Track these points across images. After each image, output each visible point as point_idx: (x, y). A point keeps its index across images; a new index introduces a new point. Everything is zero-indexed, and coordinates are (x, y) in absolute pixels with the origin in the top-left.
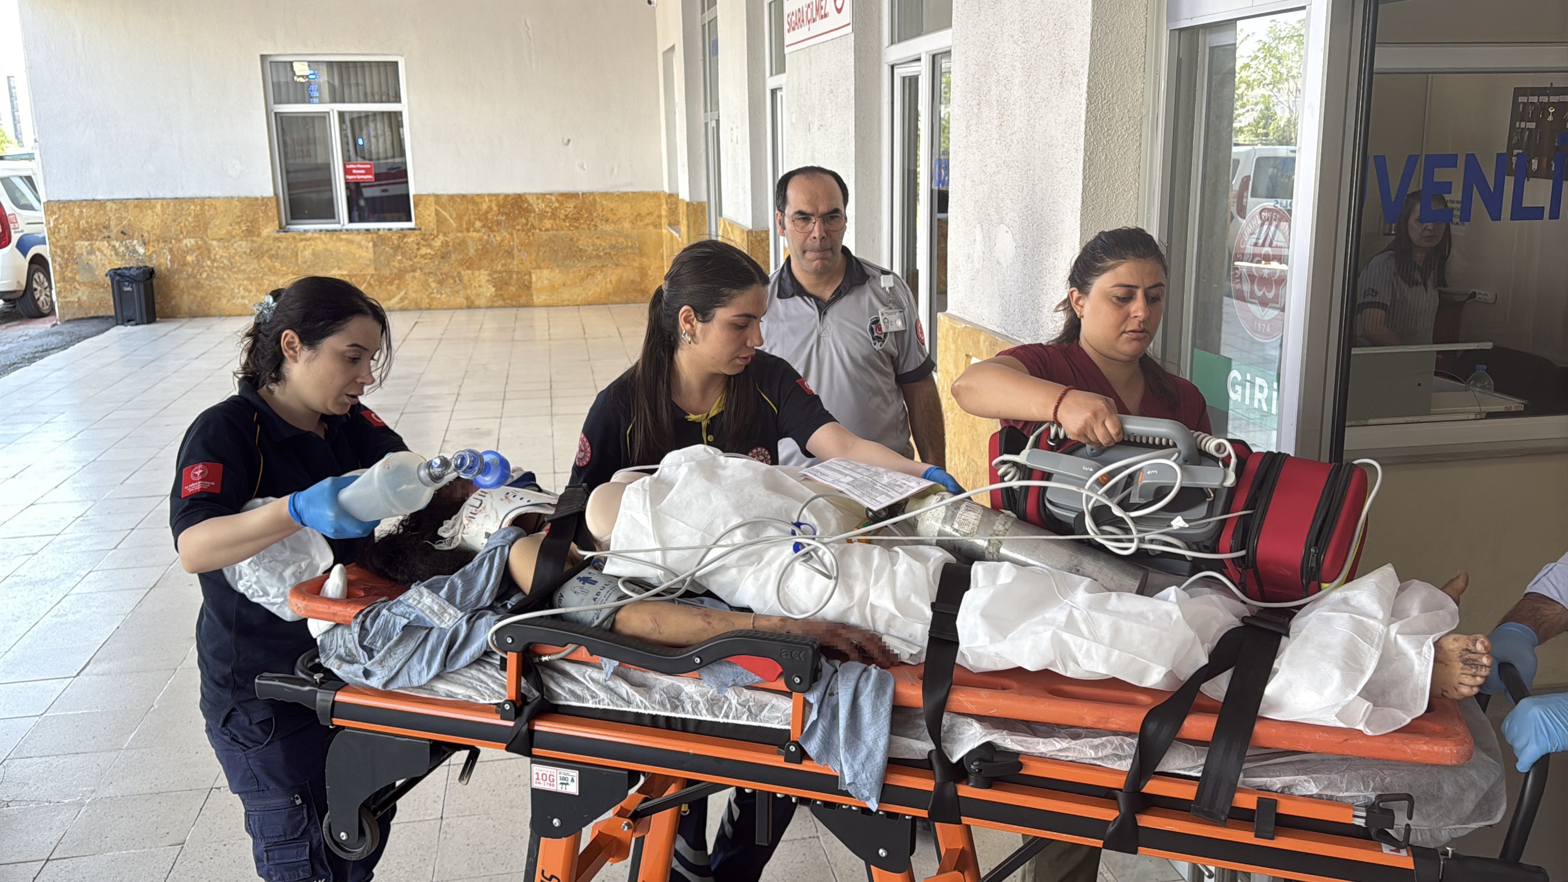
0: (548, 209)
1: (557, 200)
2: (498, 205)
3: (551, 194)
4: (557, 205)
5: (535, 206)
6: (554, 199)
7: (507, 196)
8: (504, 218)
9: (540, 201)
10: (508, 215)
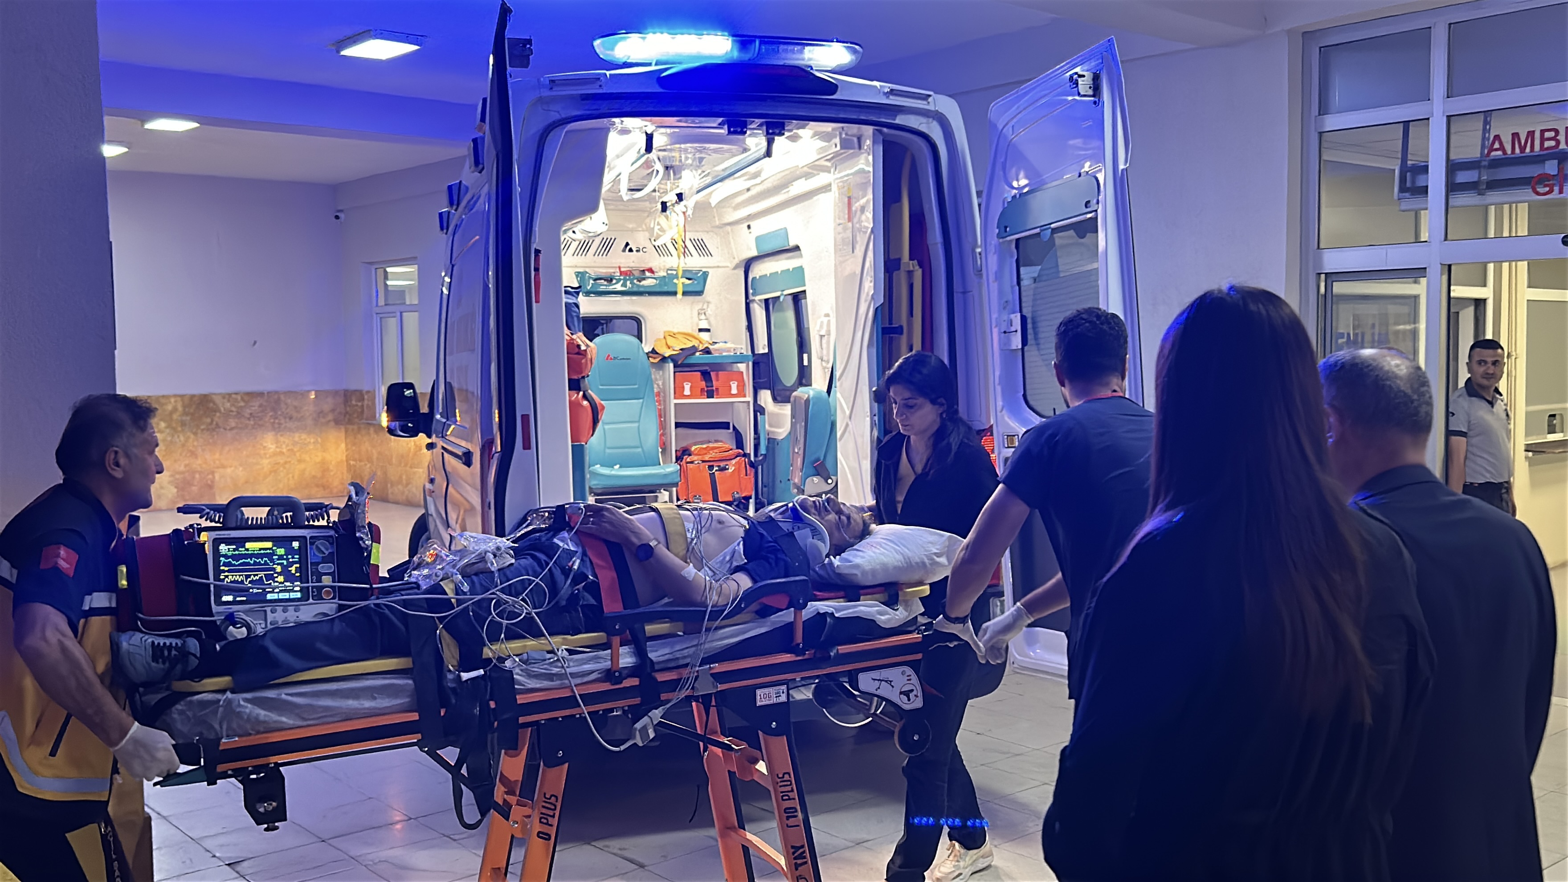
0: (233, 409)
1: (242, 399)
2: (184, 407)
3: (236, 394)
4: (242, 404)
5: (220, 405)
6: (239, 398)
7: (193, 396)
8: (188, 418)
9: (225, 401)
10: (192, 414)
